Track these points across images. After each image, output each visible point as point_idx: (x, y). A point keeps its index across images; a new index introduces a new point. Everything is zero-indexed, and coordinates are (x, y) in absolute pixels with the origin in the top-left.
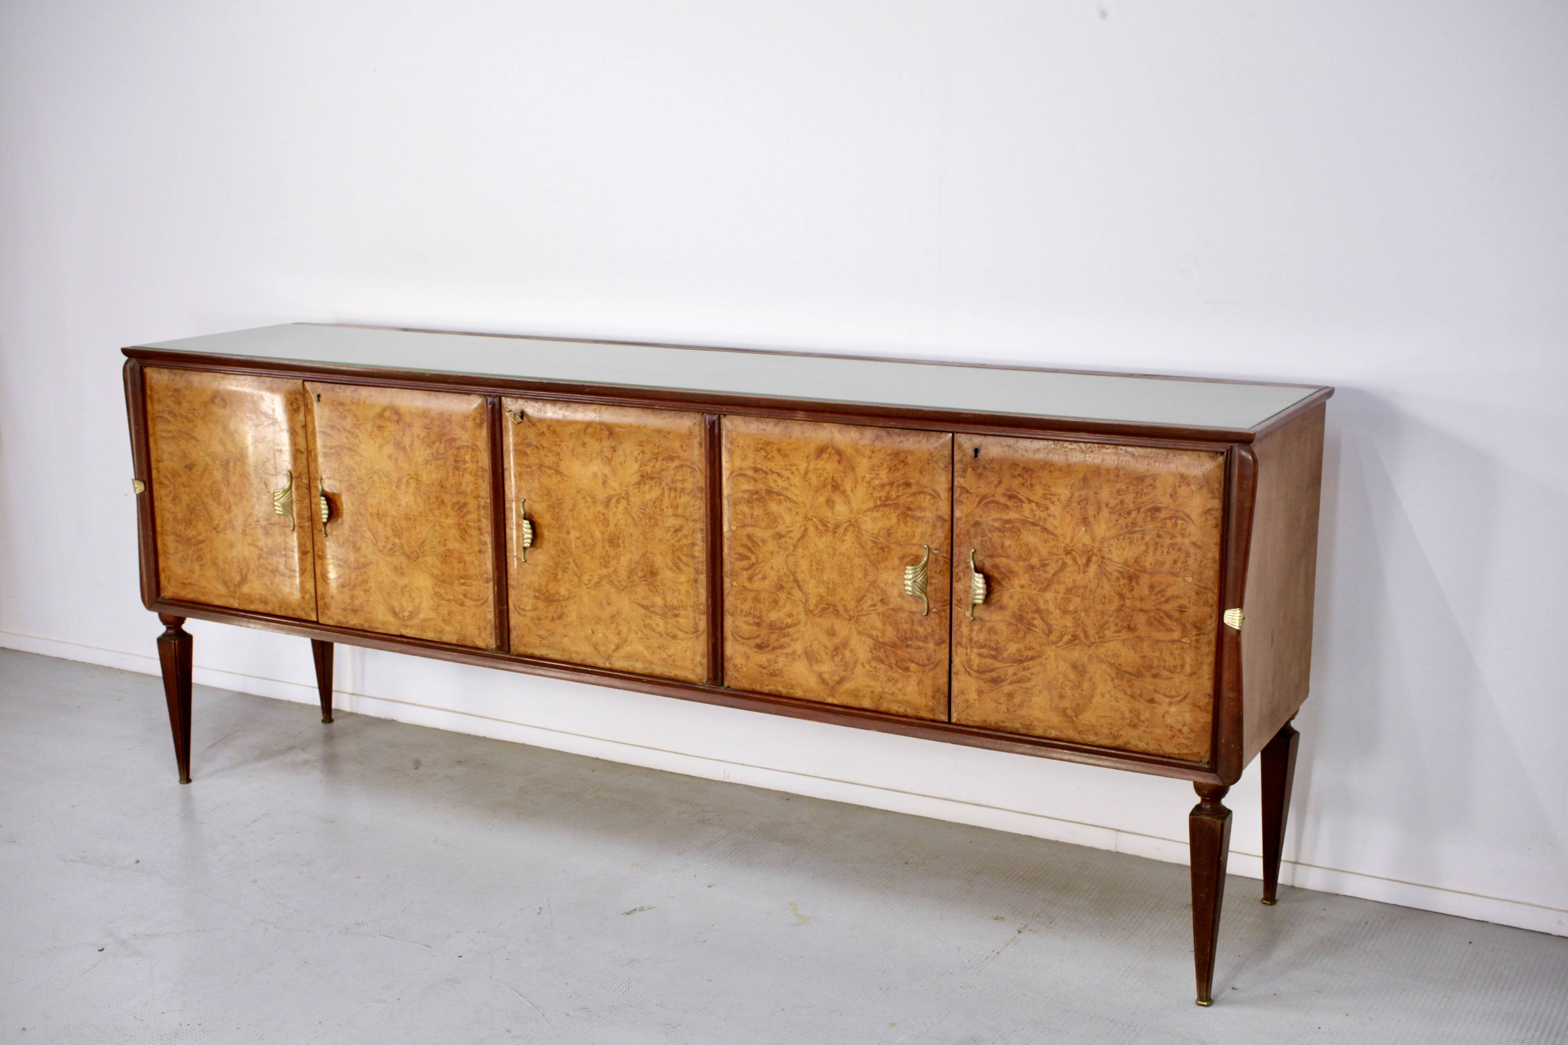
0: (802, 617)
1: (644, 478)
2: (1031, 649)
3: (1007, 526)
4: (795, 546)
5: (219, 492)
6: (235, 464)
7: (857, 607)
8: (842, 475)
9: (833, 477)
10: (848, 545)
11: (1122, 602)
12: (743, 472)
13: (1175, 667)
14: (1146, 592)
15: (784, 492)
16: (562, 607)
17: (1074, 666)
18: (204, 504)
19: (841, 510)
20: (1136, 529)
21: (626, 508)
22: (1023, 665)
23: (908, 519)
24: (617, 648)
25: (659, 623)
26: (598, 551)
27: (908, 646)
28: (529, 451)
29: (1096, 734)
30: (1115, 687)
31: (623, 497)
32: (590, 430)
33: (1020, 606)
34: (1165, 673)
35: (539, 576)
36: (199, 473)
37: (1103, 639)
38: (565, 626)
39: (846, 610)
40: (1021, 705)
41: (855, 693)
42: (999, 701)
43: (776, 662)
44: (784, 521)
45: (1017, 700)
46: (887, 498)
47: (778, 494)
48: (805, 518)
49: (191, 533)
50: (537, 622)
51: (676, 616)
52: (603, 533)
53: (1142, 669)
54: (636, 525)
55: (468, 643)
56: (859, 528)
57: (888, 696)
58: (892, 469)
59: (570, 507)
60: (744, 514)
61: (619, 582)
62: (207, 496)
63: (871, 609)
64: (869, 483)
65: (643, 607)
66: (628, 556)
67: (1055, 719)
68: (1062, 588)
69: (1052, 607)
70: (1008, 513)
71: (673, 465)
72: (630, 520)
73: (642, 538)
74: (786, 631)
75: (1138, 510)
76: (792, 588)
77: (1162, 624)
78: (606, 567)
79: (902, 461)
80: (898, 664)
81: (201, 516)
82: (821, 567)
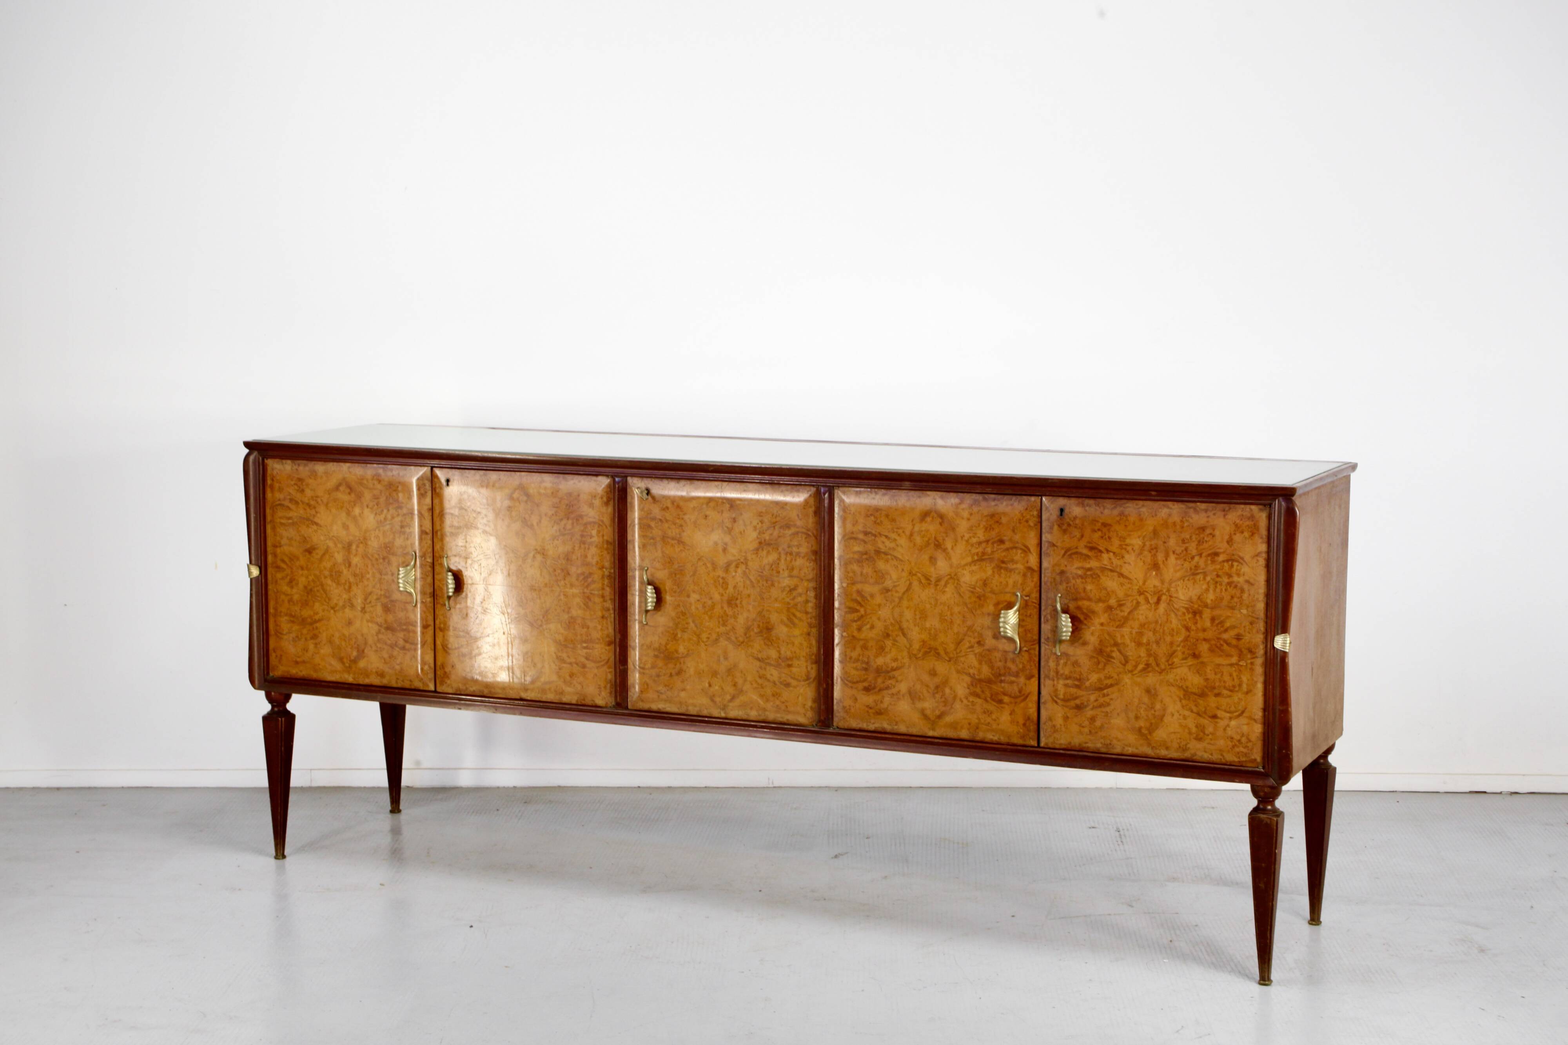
0: (906, 660)
1: (762, 545)
2: (1110, 677)
3: (1089, 573)
4: (901, 599)
5: (340, 573)
6: (358, 546)
7: (956, 649)
8: (944, 535)
9: (935, 538)
10: (949, 595)
11: (1188, 633)
12: (854, 536)
13: (1234, 686)
14: (1208, 624)
15: (891, 552)
16: (680, 663)
17: (1148, 691)
18: (322, 585)
19: (942, 566)
20: (1199, 571)
21: (744, 573)
22: (1103, 692)
23: (1002, 571)
24: (733, 698)
25: (774, 674)
26: (718, 610)
27: (1001, 681)
28: (653, 524)
29: (1167, 748)
30: (1183, 707)
31: (742, 563)
32: (712, 504)
33: (1101, 641)
34: (1225, 692)
35: (659, 637)
36: (319, 557)
37: (1172, 666)
38: (683, 682)
39: (946, 653)
40: (1102, 727)
41: (954, 726)
42: (1083, 725)
43: (882, 702)
44: (891, 577)
45: (1098, 723)
46: (984, 554)
47: (886, 554)
48: (910, 573)
49: (306, 613)
50: (656, 679)
51: (789, 666)
52: (722, 595)
53: (1205, 689)
54: (753, 586)
55: (588, 702)
56: (958, 580)
57: (984, 726)
58: (988, 529)
59: (692, 573)
60: (854, 572)
61: (736, 638)
62: (325, 577)
63: (969, 650)
64: (967, 541)
65: (758, 659)
66: (745, 614)
67: (1132, 738)
68: (1136, 625)
69: (1128, 641)
70: (1089, 563)
71: (788, 532)
72: (748, 582)
73: (759, 598)
74: (891, 674)
75: (1201, 555)
76: (897, 636)
77: (1222, 651)
78: (724, 625)
79: (997, 522)
80: (993, 697)
81: (318, 597)
82: (924, 616)
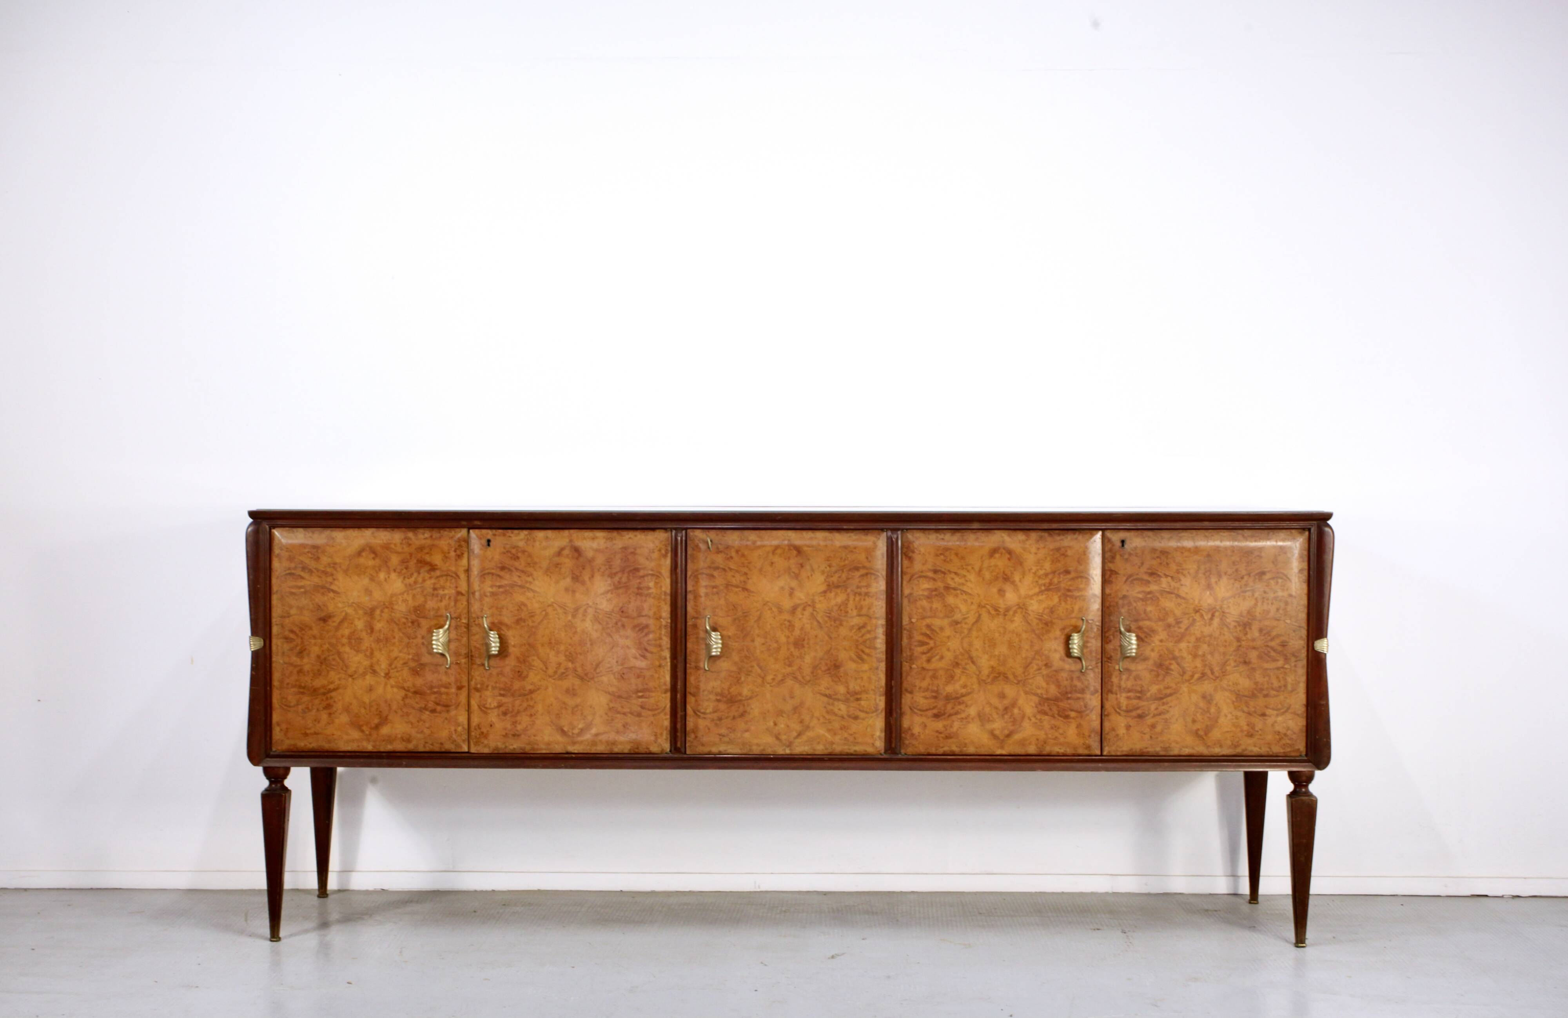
0: (976, 686)
1: (831, 587)
2: (1168, 688)
3: (1149, 596)
4: (970, 630)
5: (360, 640)
6: (382, 611)
7: (1024, 673)
8: (1012, 569)
9: (1004, 572)
10: (1017, 623)
11: (1239, 644)
12: (924, 574)
13: (1280, 687)
14: (1257, 634)
15: (961, 587)
16: (744, 705)
17: (1204, 697)
18: (339, 653)
19: (1011, 597)
20: (1248, 589)
21: (812, 614)
22: (1162, 701)
23: (1068, 599)
24: (799, 735)
25: (841, 708)
26: (783, 653)
27: (1068, 698)
28: (716, 573)
29: (1221, 746)
30: (1235, 708)
31: (809, 605)
32: (779, 551)
33: (1160, 656)
34: (1273, 693)
35: (721, 681)
36: (335, 625)
37: (1224, 673)
38: (746, 723)
39: (1015, 676)
40: (1161, 733)
41: (1022, 742)
42: (1145, 732)
43: (951, 727)
44: (960, 611)
45: (1159, 728)
46: (1050, 584)
47: (955, 589)
48: (979, 606)
49: (318, 683)
50: (718, 722)
51: (858, 700)
52: (788, 637)
53: (1256, 692)
54: (821, 628)
55: (642, 750)
56: (1026, 609)
57: (1051, 741)
58: (1054, 561)
59: (756, 618)
60: (924, 609)
61: (803, 677)
62: (343, 645)
63: (1037, 672)
64: (1035, 573)
65: (826, 695)
66: (812, 654)
67: (1189, 740)
68: (1193, 639)
69: (1185, 654)
70: (1149, 587)
71: (857, 574)
72: (815, 623)
73: (826, 638)
74: (960, 700)
75: (1249, 575)
76: (966, 664)
77: (1269, 657)
78: (790, 666)
79: (1063, 555)
80: (1061, 713)
81: (334, 665)
82: (993, 644)
